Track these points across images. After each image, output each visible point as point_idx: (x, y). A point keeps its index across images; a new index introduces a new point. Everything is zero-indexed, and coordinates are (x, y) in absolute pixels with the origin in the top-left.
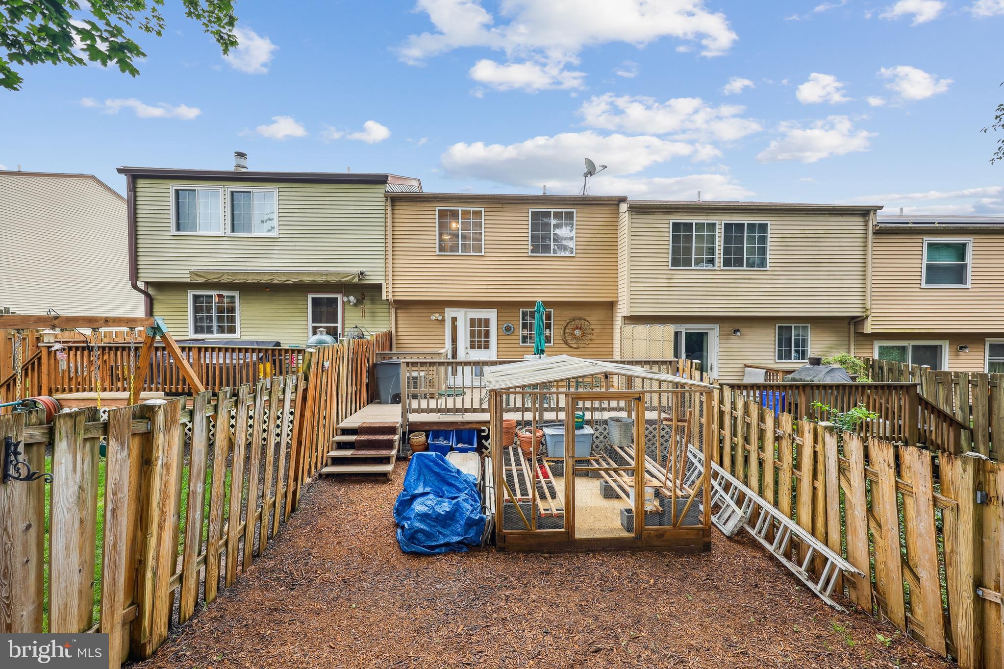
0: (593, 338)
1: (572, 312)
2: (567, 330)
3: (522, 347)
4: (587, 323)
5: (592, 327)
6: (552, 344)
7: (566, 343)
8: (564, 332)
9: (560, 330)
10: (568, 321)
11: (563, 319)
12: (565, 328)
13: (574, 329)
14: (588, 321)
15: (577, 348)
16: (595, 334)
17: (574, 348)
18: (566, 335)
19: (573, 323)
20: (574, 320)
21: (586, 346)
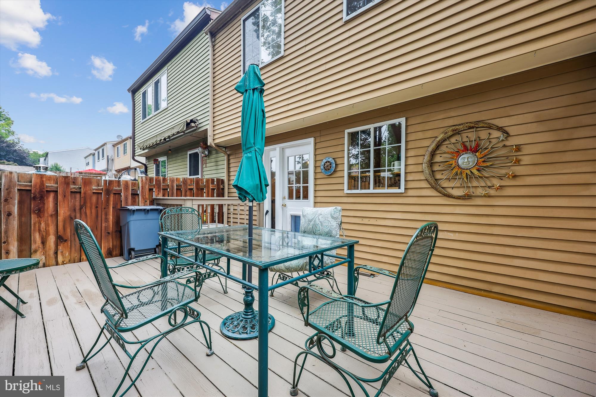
0: (519, 170)
1: (453, 114)
2: (438, 159)
3: (349, 196)
4: (496, 134)
5: (513, 141)
6: (402, 190)
7: (435, 185)
8: (431, 164)
9: (420, 160)
10: (441, 137)
11: (429, 134)
12: (433, 154)
13: (458, 153)
14: (500, 129)
15: (467, 197)
16: (526, 160)
17: (458, 198)
18: (436, 168)
19: (453, 140)
20: (457, 132)
21: (492, 192)
